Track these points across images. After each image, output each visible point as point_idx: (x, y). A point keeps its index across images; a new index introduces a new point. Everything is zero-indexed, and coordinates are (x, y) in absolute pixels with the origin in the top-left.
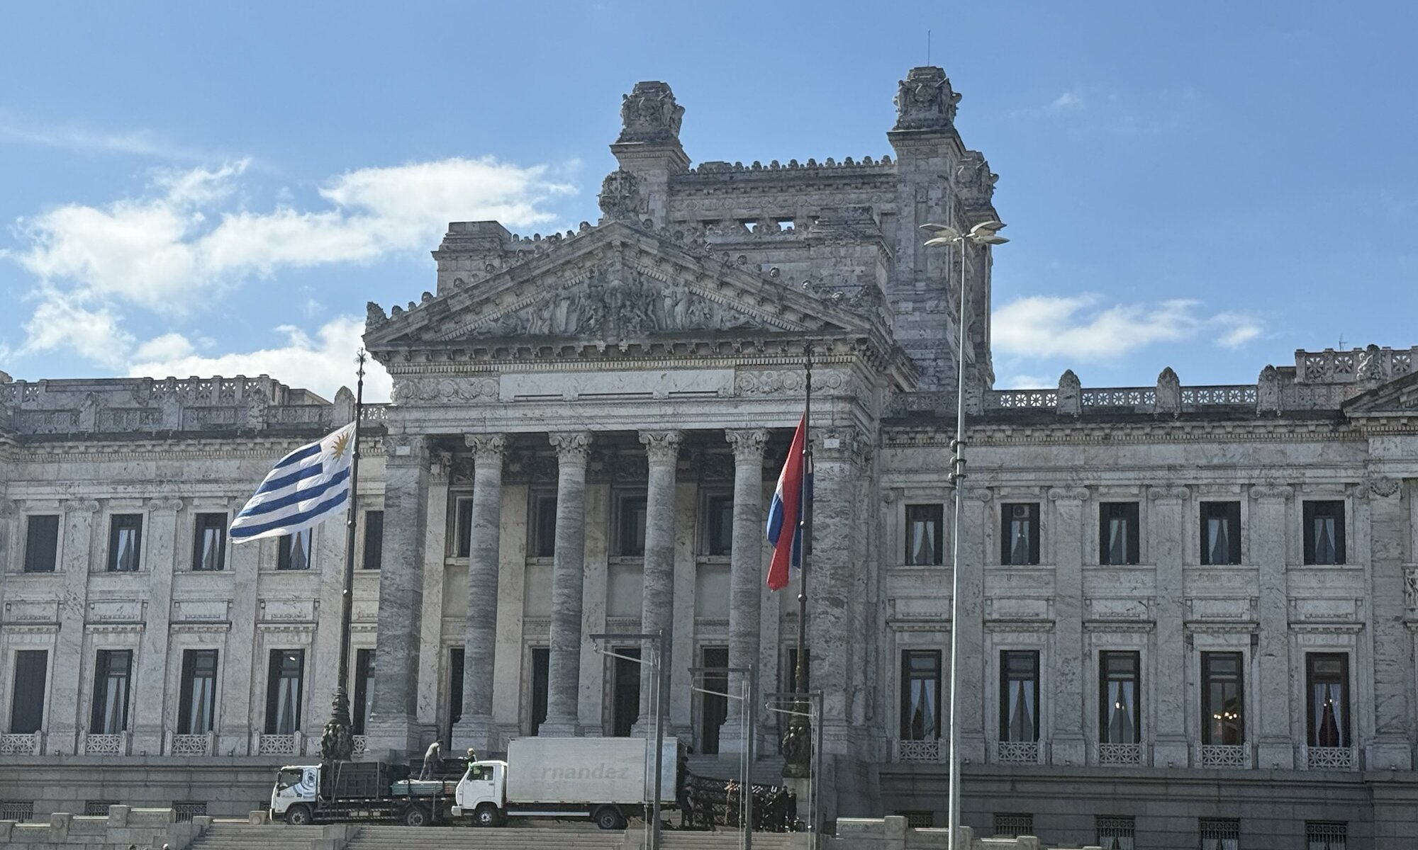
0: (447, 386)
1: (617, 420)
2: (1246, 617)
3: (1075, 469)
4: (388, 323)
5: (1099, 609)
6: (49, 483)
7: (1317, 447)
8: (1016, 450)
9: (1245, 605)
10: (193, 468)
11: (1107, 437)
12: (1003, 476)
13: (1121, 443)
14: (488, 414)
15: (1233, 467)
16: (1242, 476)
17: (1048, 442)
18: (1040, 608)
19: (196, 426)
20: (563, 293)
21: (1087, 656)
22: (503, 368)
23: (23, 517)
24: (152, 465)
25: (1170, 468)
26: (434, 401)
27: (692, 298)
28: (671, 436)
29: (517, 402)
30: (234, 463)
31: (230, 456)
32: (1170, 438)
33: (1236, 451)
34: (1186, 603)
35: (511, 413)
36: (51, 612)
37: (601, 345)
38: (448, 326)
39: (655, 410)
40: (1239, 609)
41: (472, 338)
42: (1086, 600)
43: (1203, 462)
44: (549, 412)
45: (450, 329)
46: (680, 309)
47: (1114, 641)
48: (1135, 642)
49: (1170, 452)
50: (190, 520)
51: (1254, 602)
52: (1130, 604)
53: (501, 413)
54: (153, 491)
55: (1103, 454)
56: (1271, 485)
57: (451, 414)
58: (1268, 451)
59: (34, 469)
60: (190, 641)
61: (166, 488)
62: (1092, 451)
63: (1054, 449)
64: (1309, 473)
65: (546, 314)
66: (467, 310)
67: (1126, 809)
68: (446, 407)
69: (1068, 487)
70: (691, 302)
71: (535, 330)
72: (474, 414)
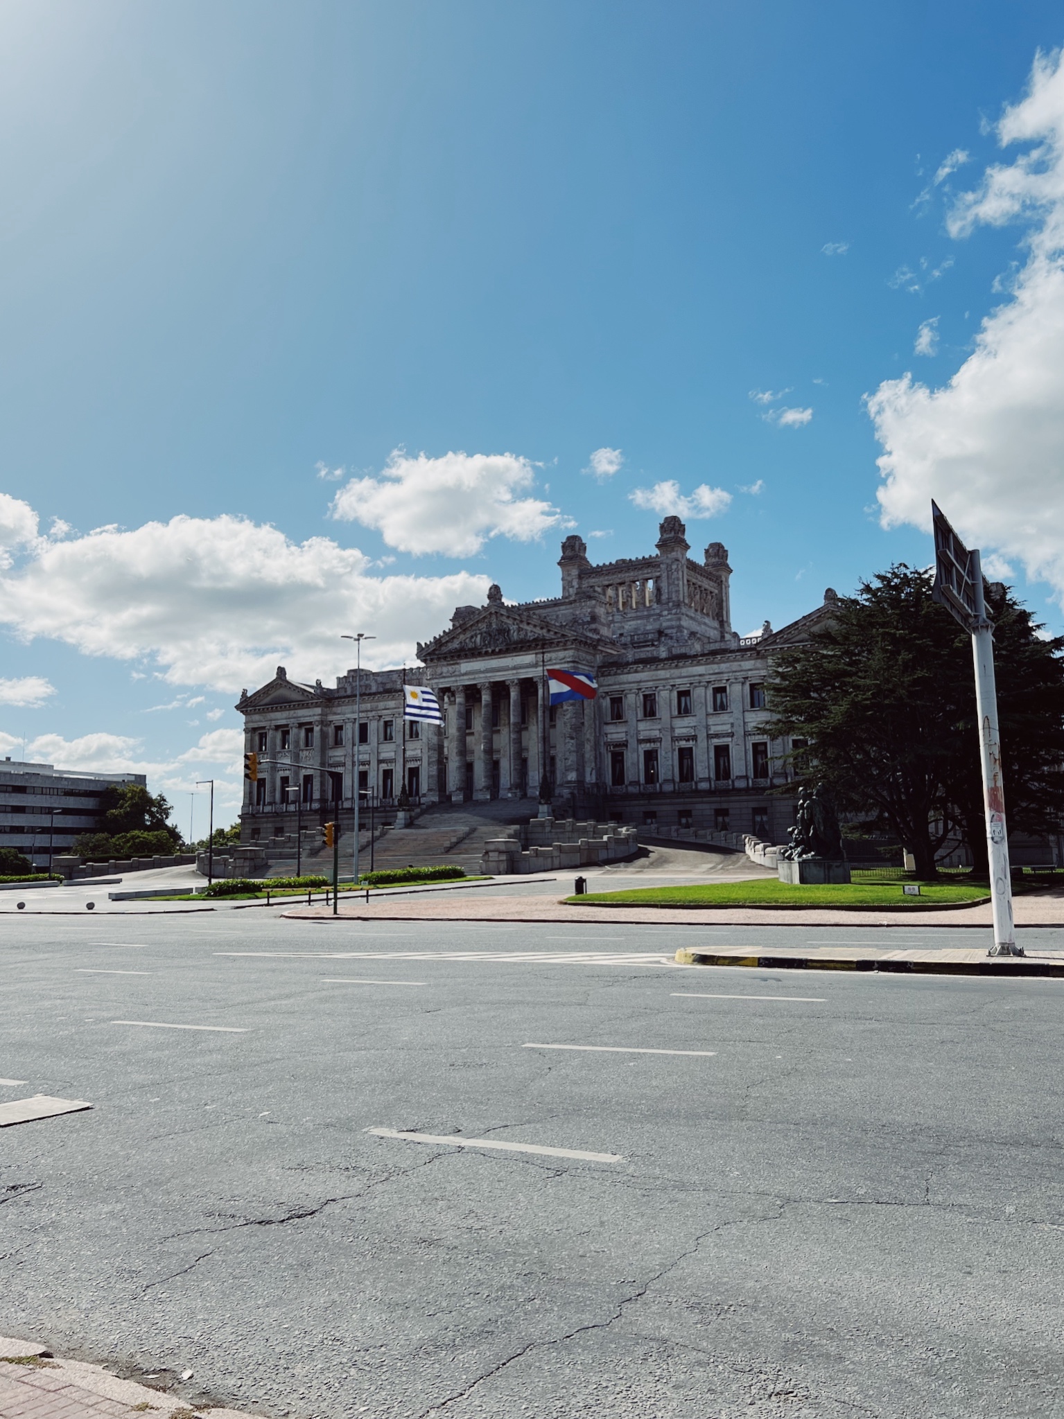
0: (445, 669)
1: (498, 677)
2: (730, 731)
3: (667, 679)
4: (423, 649)
5: (678, 732)
6: (339, 714)
7: (753, 662)
8: (646, 674)
9: (729, 726)
10: (381, 705)
11: (677, 666)
12: (642, 684)
13: (682, 667)
14: (458, 679)
15: (722, 673)
16: (725, 676)
17: (657, 670)
18: (656, 734)
19: (381, 690)
20: (478, 632)
21: (674, 750)
22: (461, 661)
23: (333, 726)
24: (369, 705)
25: (700, 675)
26: (441, 676)
27: (520, 629)
28: (516, 681)
29: (466, 674)
30: (394, 702)
31: (392, 700)
32: (699, 664)
33: (724, 667)
34: (707, 727)
35: (465, 677)
36: (342, 759)
37: (490, 650)
38: (443, 648)
39: (510, 672)
40: (727, 728)
41: (450, 652)
42: (672, 729)
43: (711, 672)
44: (477, 676)
45: (444, 649)
46: (515, 634)
47: (683, 744)
48: (691, 744)
49: (700, 669)
50: (382, 723)
51: (732, 725)
52: (688, 729)
53: (462, 678)
54: (370, 714)
55: (676, 672)
56: (736, 679)
57: (447, 680)
58: (735, 666)
59: (334, 709)
60: (384, 766)
61: (373, 713)
62: (672, 671)
63: (659, 672)
64: (750, 673)
65: (473, 640)
66: (447, 642)
67: (688, 807)
68: (444, 677)
69: (664, 686)
70: (519, 631)
71: (470, 646)
72: (453, 679)
